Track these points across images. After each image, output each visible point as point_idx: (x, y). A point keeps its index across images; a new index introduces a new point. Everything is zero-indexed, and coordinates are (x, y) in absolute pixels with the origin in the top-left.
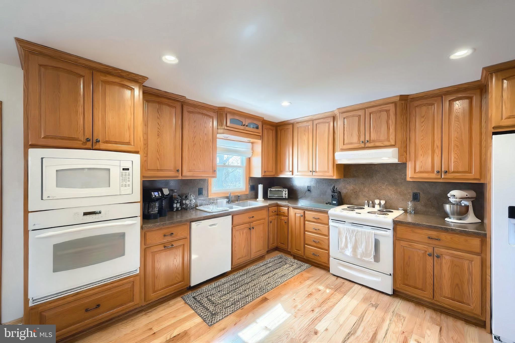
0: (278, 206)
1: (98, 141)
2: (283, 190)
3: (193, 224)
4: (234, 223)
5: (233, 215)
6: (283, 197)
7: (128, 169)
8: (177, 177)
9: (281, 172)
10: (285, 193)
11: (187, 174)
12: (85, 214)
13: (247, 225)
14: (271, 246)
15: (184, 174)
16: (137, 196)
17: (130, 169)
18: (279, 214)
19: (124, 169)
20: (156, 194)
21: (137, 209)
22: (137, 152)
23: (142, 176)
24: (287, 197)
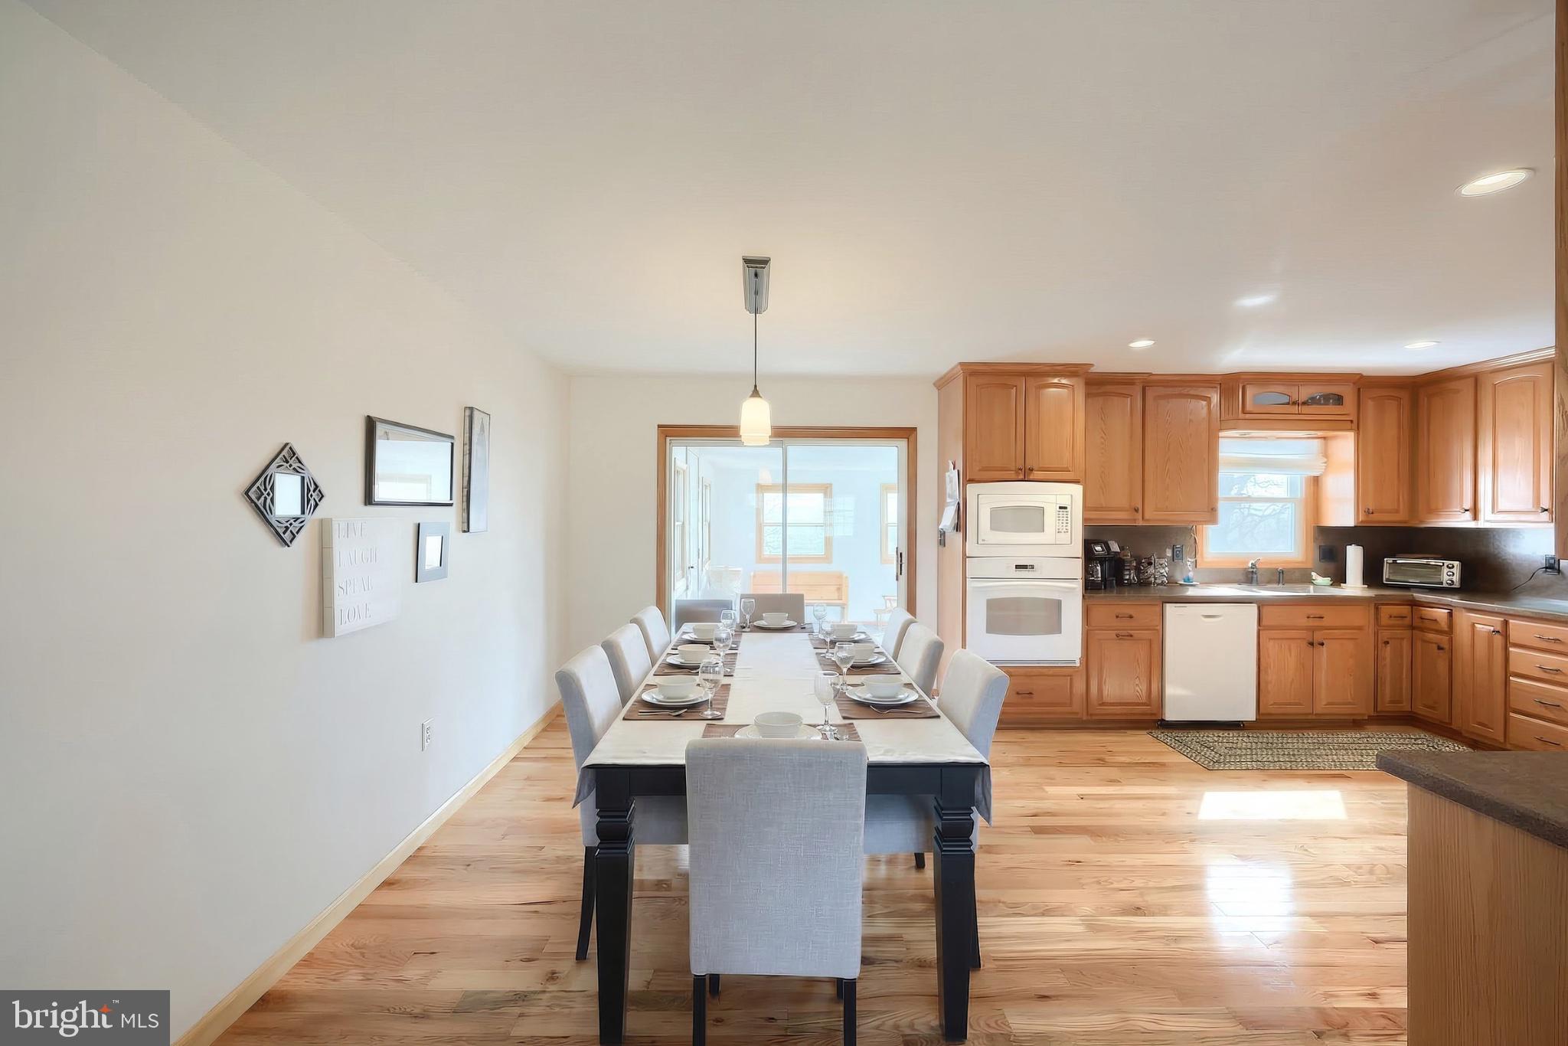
0: (1414, 604)
1: (1031, 470)
2: (1443, 563)
3: (1169, 607)
4: (1264, 622)
5: (1262, 604)
6: (1442, 583)
7: (1065, 508)
8: (1135, 520)
9: (1433, 511)
10: (1451, 573)
11: (1153, 516)
12: (1017, 567)
13: (1303, 634)
14: (1386, 705)
15: (1147, 516)
16: (1078, 550)
17: (1069, 509)
18: (1417, 624)
19: (1060, 508)
20: (1098, 548)
21: (1077, 569)
22: (1077, 482)
23: (1085, 520)
24: (1457, 585)
